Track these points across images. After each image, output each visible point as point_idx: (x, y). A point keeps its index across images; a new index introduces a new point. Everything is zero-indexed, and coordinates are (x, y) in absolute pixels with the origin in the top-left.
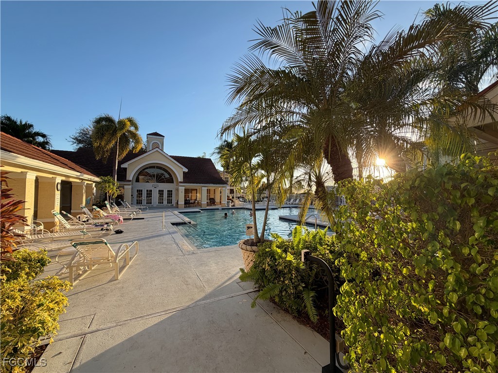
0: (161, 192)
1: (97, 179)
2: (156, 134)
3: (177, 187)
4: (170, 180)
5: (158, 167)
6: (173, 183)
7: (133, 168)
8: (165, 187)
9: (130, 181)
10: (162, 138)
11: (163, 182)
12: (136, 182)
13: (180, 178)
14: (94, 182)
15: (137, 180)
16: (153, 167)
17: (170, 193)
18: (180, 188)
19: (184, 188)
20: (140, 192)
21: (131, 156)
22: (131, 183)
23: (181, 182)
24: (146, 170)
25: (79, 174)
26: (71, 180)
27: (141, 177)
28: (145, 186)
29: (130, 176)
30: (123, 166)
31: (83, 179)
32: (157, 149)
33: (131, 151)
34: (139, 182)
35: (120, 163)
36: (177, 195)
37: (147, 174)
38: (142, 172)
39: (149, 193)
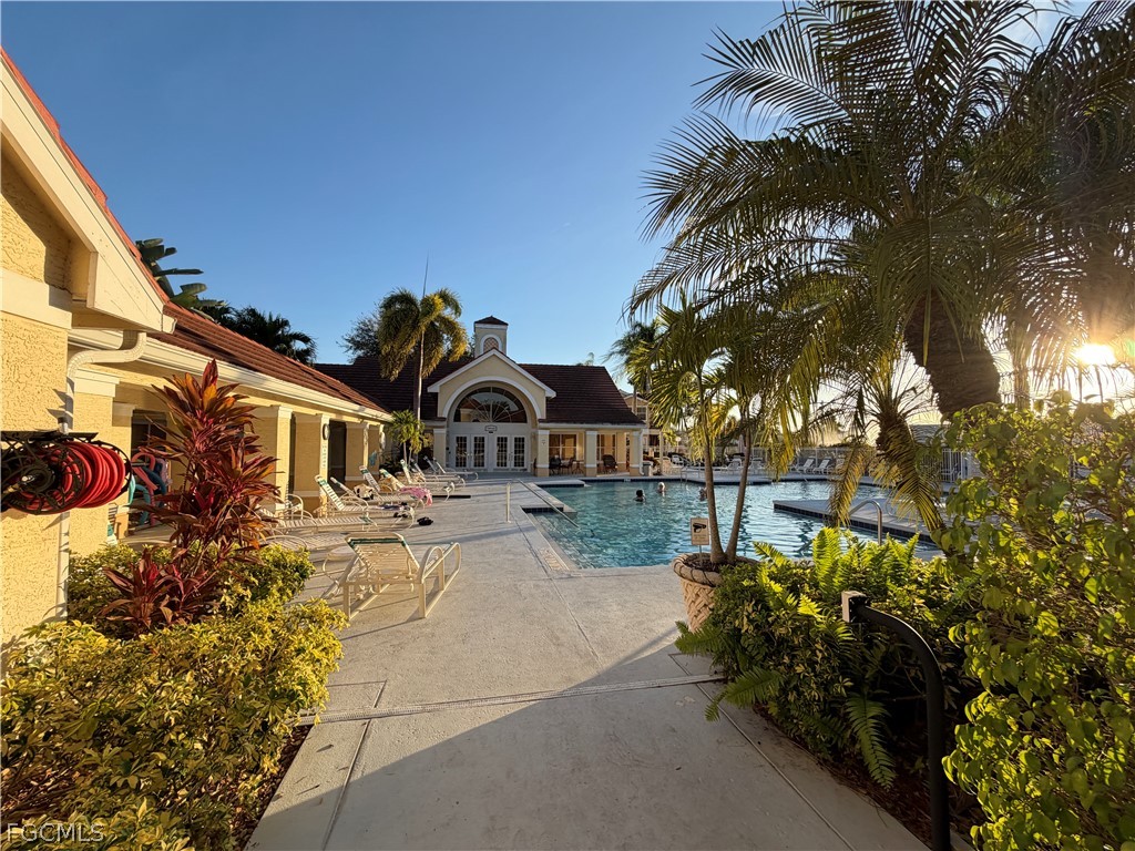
0: (502, 442)
1: (388, 417)
2: (492, 321)
3: (534, 430)
4: (520, 417)
5: (496, 390)
6: (525, 421)
7: (449, 392)
8: (510, 430)
9: (443, 419)
10: (503, 327)
11: (507, 421)
12: (455, 420)
13: (540, 411)
14: (382, 422)
15: (457, 418)
16: (487, 390)
17: (520, 442)
18: (540, 432)
19: (547, 432)
20: (462, 442)
21: (447, 367)
22: (445, 423)
23: (541, 420)
24: (473, 397)
25: (357, 407)
26: (346, 419)
27: (464, 412)
28: (473, 430)
29: (444, 409)
30: (431, 389)
31: (363, 418)
32: (494, 352)
33: (445, 360)
34: (459, 420)
35: (427, 383)
36: (535, 448)
37: (476, 405)
38: (465, 401)
39: (480, 444)
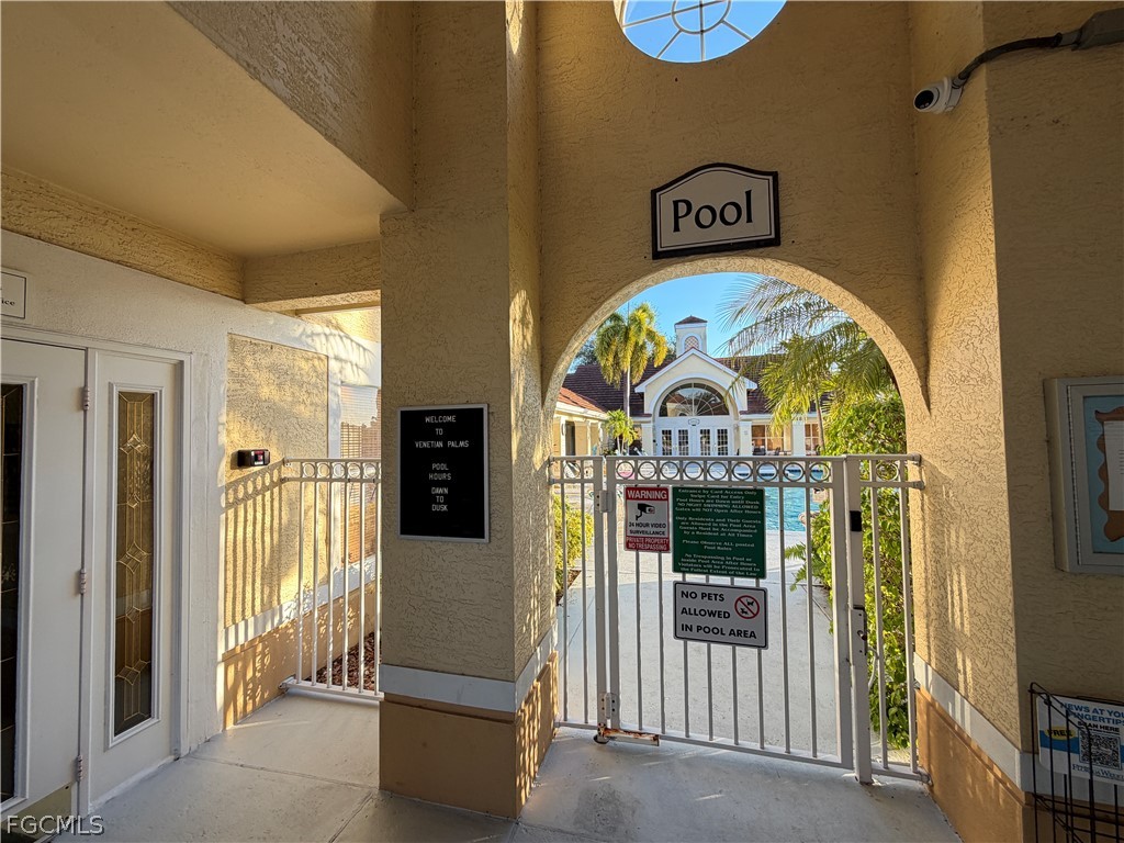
0: (705, 433)
1: (605, 416)
2: (692, 320)
3: (736, 422)
4: (723, 410)
6: (728, 414)
7: (653, 392)
8: (713, 423)
9: (649, 415)
10: (703, 324)
11: (709, 413)
12: (661, 415)
14: (600, 420)
15: (663, 413)
16: (689, 386)
17: (722, 434)
18: (742, 424)
19: (750, 424)
20: (667, 433)
22: (651, 419)
23: (743, 413)
24: (680, 392)
25: (582, 410)
26: (575, 419)
27: (670, 406)
29: (650, 405)
30: (637, 390)
31: (587, 418)
32: (693, 351)
34: (666, 415)
37: (681, 400)
38: (671, 395)
39: (684, 434)
